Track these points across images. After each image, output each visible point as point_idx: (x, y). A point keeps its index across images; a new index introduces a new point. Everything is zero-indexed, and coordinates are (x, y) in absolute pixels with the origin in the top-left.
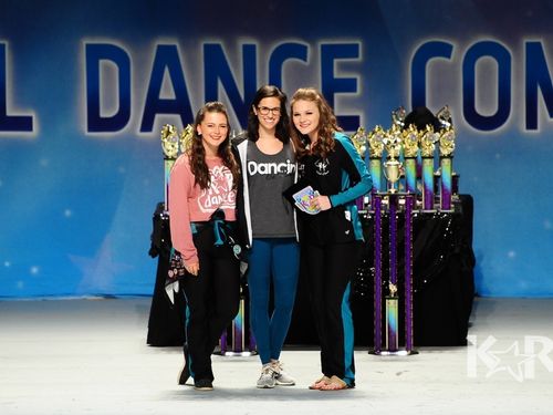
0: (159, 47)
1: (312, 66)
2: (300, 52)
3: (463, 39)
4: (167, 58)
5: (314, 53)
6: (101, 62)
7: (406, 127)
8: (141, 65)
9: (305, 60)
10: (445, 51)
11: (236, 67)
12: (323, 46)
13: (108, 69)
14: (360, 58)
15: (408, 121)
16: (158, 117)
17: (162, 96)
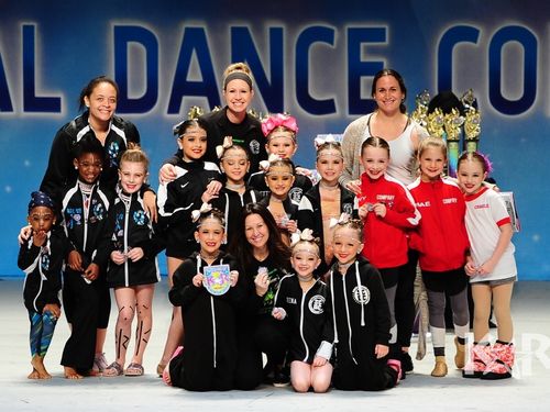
0: (187, 29)
1: (339, 50)
2: (327, 36)
3: (489, 24)
4: (194, 40)
5: (340, 36)
6: (129, 44)
8: (169, 47)
9: (332, 43)
10: (471, 35)
11: (262, 46)
12: (350, 30)
13: (135, 51)
14: (387, 43)
16: (185, 99)
17: (190, 78)
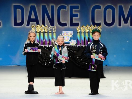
0: (31, 6)
1: (68, 11)
2: (65, 7)
3: (104, 5)
4: (33, 8)
5: (68, 7)
6: (17, 9)
8: (27, 10)
9: (66, 9)
10: (99, 7)
11: (49, 10)
12: (70, 6)
13: (19, 11)
14: (79, 9)
16: (31, 23)
17: (32, 17)
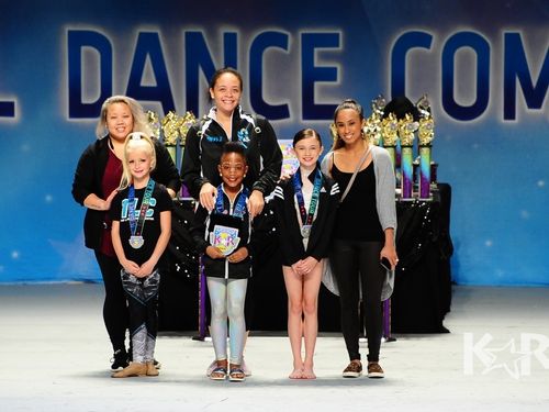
0: (140, 34)
1: (293, 55)
2: (281, 41)
3: (442, 31)
4: (148, 45)
5: (294, 41)
6: (84, 49)
7: (386, 116)
8: (123, 51)
9: (286, 48)
10: (424, 41)
12: (303, 35)
13: (89, 55)
14: (341, 48)
15: (387, 110)
17: (144, 83)
